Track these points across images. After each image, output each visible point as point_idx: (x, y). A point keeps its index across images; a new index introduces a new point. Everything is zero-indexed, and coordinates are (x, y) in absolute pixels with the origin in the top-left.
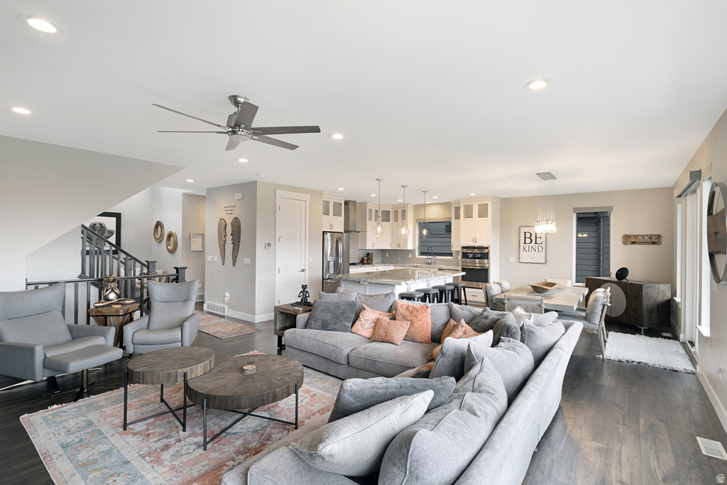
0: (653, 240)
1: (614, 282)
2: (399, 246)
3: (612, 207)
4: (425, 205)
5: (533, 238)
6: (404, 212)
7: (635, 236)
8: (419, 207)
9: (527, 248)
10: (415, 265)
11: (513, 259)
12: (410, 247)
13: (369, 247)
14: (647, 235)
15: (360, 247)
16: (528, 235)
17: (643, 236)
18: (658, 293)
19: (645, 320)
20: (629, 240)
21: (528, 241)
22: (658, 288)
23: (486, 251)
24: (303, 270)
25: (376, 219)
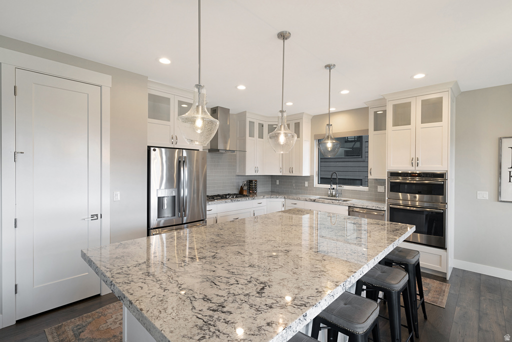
2: (291, 170)
4: (330, 114)
6: (297, 126)
10: (313, 197)
12: (306, 172)
13: (250, 171)
15: (238, 172)
23: (440, 180)
24: (97, 215)
25: (261, 136)
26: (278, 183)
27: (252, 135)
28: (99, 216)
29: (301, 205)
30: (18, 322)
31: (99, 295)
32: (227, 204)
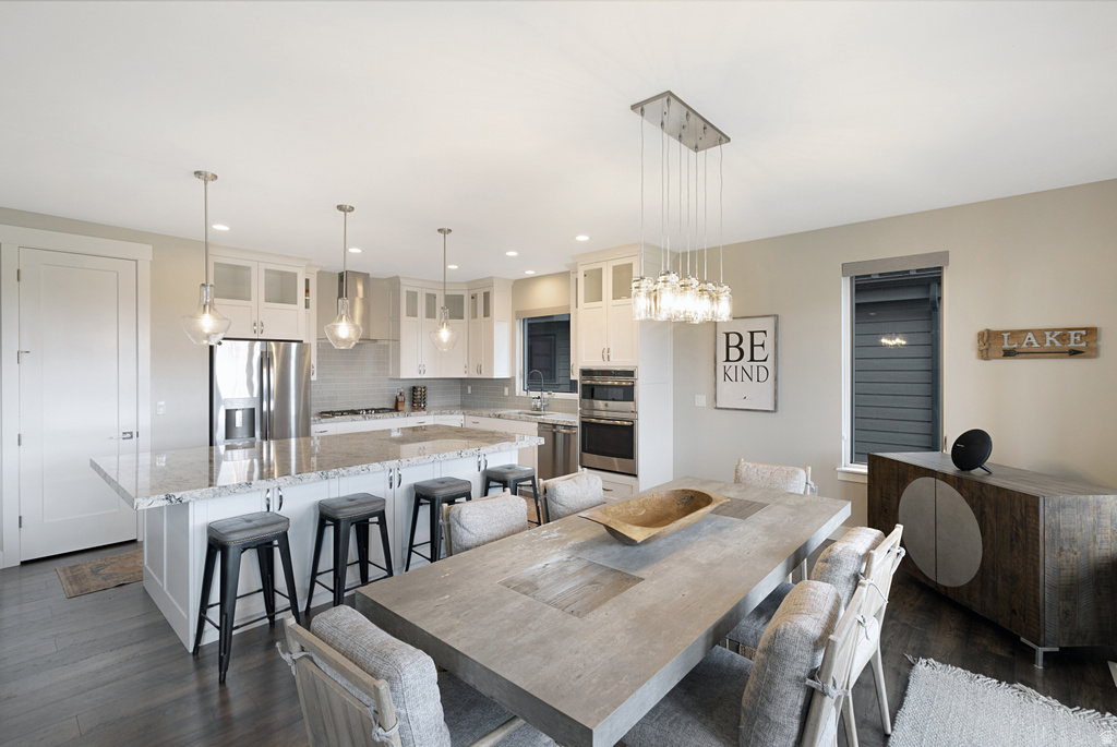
0: (1072, 345)
1: (944, 477)
2: (479, 370)
3: (946, 254)
5: (746, 346)
6: (488, 298)
7: (1014, 334)
8: (521, 286)
9: (731, 373)
11: (702, 400)
13: (413, 373)
14: (1052, 331)
16: (734, 340)
17: (1040, 334)
18: (1097, 525)
19: (1051, 620)
20: (996, 345)
21: (734, 353)
22: (1098, 506)
23: (628, 380)
24: (131, 433)
25: (431, 314)
26: (469, 392)
27: (413, 313)
28: (135, 435)
29: (486, 423)
30: (24, 563)
31: (134, 541)
32: (354, 423)
